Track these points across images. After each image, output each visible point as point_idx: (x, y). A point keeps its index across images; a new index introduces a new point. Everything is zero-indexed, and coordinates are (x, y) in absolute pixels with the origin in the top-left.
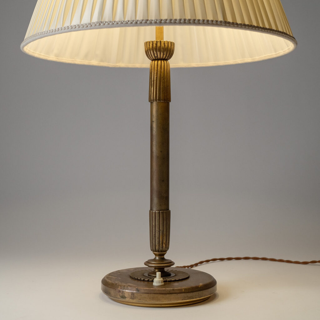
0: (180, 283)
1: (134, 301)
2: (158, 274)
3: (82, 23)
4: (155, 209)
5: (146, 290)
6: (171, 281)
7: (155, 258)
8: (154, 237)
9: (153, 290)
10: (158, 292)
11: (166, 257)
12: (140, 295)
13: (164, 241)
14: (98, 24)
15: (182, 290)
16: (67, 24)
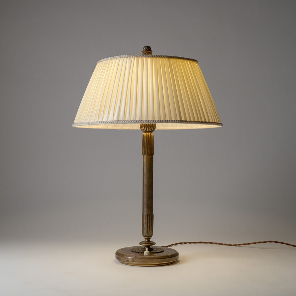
0: (159, 254)
1: (134, 263)
2: (147, 249)
3: (108, 120)
4: (145, 214)
5: (140, 257)
6: (154, 253)
7: (145, 240)
8: (144, 229)
9: (144, 257)
10: (146, 258)
11: (151, 240)
12: (137, 260)
13: (150, 231)
14: (117, 122)
15: (159, 257)
16: (100, 120)
